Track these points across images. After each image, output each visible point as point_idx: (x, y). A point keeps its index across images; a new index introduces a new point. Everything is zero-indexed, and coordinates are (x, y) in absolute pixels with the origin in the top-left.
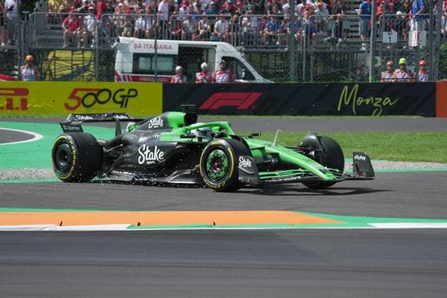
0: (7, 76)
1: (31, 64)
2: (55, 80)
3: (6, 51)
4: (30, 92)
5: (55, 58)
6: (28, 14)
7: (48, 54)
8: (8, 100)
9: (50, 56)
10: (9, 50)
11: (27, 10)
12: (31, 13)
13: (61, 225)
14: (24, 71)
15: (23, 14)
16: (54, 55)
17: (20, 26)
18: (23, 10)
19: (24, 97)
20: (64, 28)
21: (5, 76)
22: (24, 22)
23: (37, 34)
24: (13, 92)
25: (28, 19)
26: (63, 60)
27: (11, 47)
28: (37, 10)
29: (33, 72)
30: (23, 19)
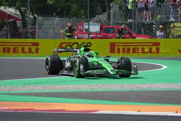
0: (150, 36)
1: (162, 30)
2: (173, 37)
3: (149, 23)
4: (161, 44)
5: (174, 27)
6: (161, 4)
7: (170, 25)
8: (149, 48)
9: (172, 26)
10: (151, 23)
11: (160, 2)
12: (162, 4)
13: (177, 113)
14: (158, 33)
15: (158, 4)
16: (174, 25)
17: (157, 11)
18: (158, 3)
19: (158, 47)
20: (179, 11)
21: (149, 36)
22: (158, 8)
23: (165, 14)
24: (152, 44)
25: (161, 7)
26: (178, 27)
27: (152, 22)
28: (165, 2)
29: (163, 33)
30: (158, 7)
